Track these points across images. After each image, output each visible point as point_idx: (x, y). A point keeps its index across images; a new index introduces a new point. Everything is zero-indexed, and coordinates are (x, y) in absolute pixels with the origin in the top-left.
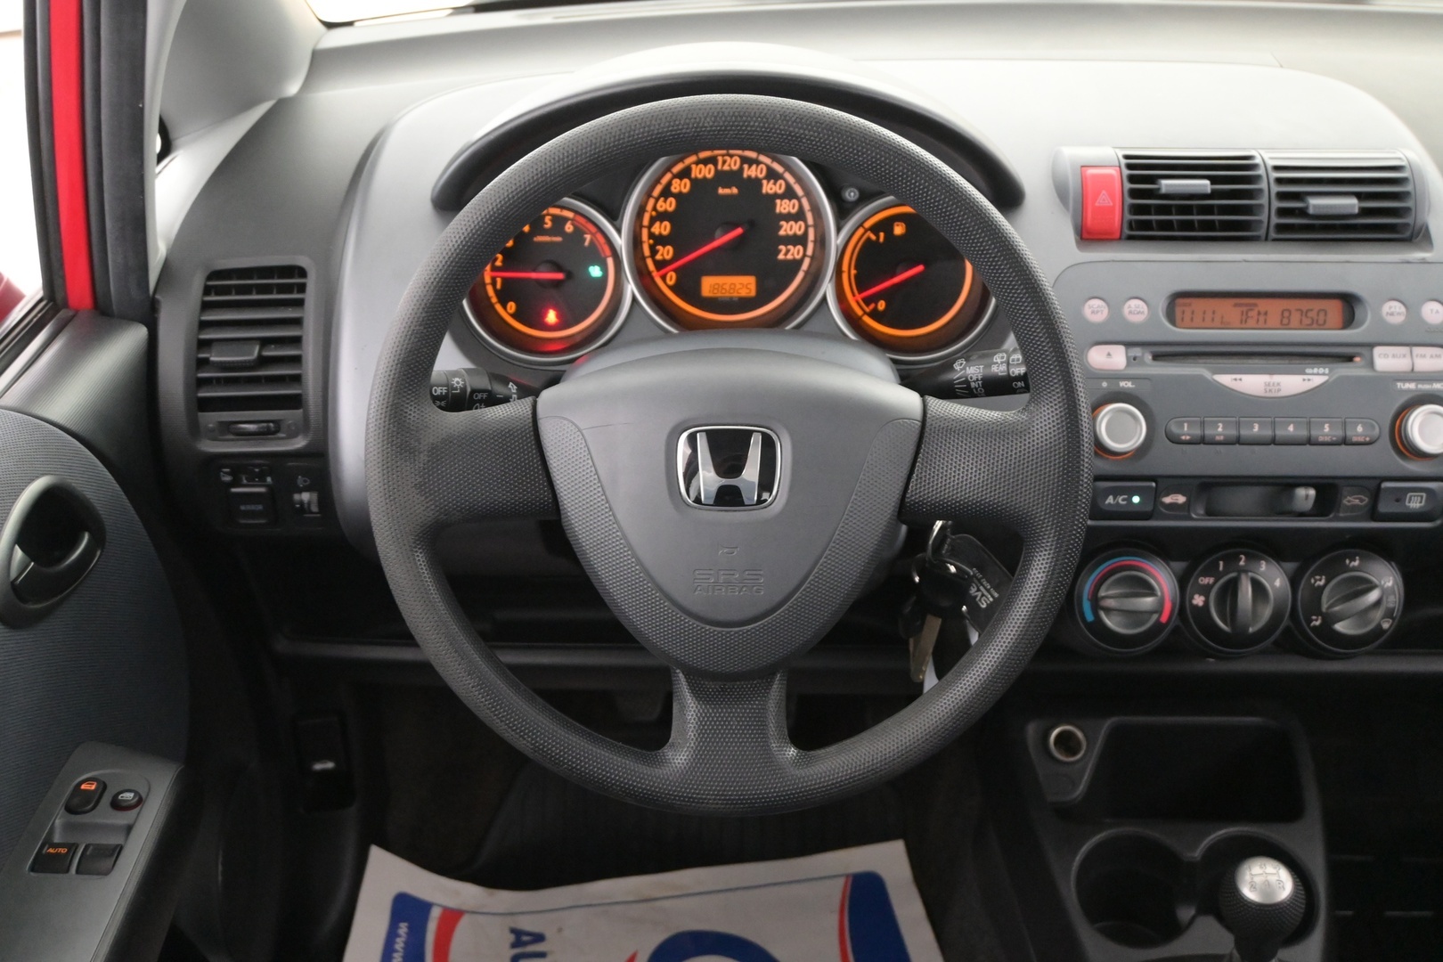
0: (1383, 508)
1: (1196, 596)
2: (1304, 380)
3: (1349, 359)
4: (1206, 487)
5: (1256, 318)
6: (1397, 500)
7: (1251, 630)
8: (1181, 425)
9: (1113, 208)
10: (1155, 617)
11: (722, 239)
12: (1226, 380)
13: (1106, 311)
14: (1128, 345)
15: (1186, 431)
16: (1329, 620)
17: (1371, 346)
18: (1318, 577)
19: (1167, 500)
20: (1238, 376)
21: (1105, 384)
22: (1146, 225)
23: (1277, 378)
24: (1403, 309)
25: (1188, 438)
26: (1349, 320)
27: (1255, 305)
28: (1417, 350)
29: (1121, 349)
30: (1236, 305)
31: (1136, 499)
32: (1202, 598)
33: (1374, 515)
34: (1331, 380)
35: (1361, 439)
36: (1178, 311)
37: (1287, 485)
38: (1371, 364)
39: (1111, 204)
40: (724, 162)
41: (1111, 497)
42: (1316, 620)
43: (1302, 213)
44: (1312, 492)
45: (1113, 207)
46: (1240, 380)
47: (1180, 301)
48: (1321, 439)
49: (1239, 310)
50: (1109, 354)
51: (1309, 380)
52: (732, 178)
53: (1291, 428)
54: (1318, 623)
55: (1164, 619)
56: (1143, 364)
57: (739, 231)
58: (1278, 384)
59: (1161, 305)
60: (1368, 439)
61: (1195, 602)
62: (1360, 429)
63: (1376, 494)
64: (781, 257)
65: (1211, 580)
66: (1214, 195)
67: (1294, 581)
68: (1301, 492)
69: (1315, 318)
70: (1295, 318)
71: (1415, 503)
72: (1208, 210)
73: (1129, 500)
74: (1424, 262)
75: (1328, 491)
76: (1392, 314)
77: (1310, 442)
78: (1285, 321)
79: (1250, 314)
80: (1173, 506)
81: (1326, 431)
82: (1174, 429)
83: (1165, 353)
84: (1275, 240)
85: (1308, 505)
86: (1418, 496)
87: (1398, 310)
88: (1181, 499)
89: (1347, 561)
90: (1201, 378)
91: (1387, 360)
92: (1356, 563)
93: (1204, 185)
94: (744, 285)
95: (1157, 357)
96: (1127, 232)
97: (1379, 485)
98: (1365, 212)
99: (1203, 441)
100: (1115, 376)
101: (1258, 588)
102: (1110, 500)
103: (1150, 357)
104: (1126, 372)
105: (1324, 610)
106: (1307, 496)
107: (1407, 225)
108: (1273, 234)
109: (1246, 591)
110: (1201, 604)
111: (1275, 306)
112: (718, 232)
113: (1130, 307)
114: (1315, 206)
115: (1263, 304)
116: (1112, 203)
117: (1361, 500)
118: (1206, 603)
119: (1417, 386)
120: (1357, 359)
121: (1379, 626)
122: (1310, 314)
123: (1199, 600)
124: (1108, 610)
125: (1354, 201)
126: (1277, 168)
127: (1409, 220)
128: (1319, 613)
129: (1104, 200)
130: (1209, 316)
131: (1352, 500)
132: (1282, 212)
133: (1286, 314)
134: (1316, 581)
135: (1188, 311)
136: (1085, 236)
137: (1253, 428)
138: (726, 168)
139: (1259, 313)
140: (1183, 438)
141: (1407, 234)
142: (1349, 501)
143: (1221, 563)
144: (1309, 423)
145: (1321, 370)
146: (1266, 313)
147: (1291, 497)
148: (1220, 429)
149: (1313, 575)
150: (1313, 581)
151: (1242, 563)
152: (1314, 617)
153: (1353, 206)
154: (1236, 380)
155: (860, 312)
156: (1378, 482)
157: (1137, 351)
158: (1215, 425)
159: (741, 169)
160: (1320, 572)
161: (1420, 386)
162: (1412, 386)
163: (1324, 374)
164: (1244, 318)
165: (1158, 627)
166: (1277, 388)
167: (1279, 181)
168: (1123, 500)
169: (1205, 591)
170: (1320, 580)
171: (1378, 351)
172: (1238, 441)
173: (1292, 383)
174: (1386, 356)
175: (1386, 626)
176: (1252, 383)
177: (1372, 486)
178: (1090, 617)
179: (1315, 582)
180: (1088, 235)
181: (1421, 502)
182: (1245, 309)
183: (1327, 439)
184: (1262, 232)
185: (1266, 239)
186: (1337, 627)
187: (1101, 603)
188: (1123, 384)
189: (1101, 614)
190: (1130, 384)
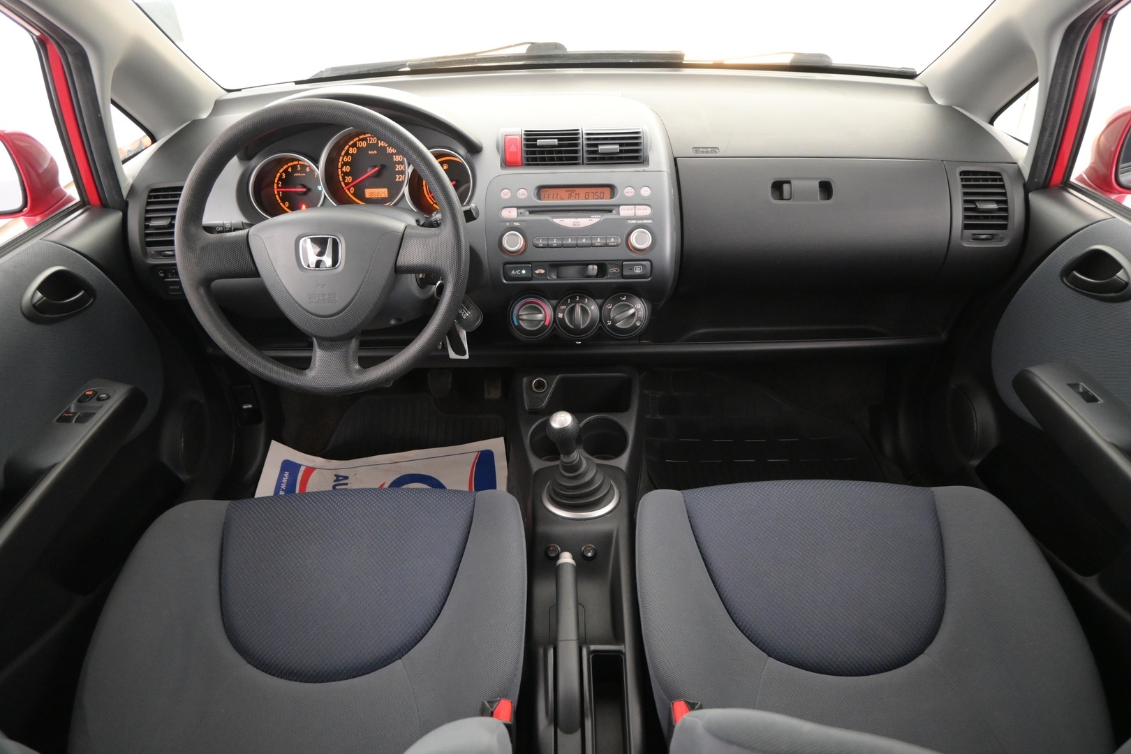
0: (626, 273)
2: (591, 220)
3: (611, 211)
4: (556, 266)
6: (631, 270)
7: (582, 327)
8: (539, 240)
9: (517, 152)
10: (542, 323)
11: (371, 172)
12: (557, 221)
13: (510, 194)
14: (518, 208)
15: (541, 242)
16: (614, 322)
17: (618, 206)
18: (609, 305)
19: (537, 272)
20: (562, 219)
21: (508, 224)
22: (535, 159)
23: (579, 220)
24: (633, 190)
25: (542, 245)
26: (613, 195)
27: (575, 190)
28: (637, 207)
29: (515, 209)
30: (566, 191)
31: (524, 272)
32: (562, 314)
33: (623, 277)
34: (602, 220)
35: (613, 244)
36: (542, 194)
37: (585, 264)
38: (619, 213)
40: (370, 140)
43: (597, 152)
44: (596, 267)
46: (563, 221)
47: (543, 190)
48: (596, 244)
49: (568, 193)
50: (510, 212)
51: (593, 220)
52: (374, 147)
53: (584, 240)
54: (610, 323)
55: (547, 324)
56: (525, 215)
57: (377, 169)
59: (533, 191)
60: (616, 244)
62: (612, 240)
63: (622, 267)
64: (397, 180)
65: (565, 307)
66: (560, 146)
67: (600, 308)
68: (591, 267)
69: (599, 195)
70: (591, 195)
71: (638, 271)
72: (560, 152)
73: (521, 272)
74: (644, 171)
75: (602, 267)
76: (628, 192)
77: (592, 246)
78: (587, 198)
79: (572, 195)
80: (540, 274)
81: (599, 241)
82: (537, 242)
83: (534, 210)
84: (585, 164)
85: (595, 272)
86: (638, 268)
87: (631, 191)
88: (543, 271)
89: (621, 298)
90: (548, 220)
91: (625, 211)
92: (625, 299)
93: (555, 142)
94: (383, 192)
95: (531, 212)
96: (524, 162)
98: (621, 151)
99: (548, 246)
100: (512, 221)
101: (584, 311)
102: (513, 272)
103: (527, 213)
104: (517, 219)
105: (612, 318)
106: (594, 269)
107: (639, 156)
108: (585, 162)
109: (578, 310)
110: (561, 317)
111: (582, 191)
112: (369, 169)
113: (520, 192)
114: (601, 149)
115: (578, 190)
116: (518, 150)
117: (616, 270)
118: (563, 316)
120: (613, 211)
121: (635, 324)
122: (597, 194)
123: (560, 315)
124: (522, 320)
125: (617, 147)
126: (588, 134)
127: (640, 154)
128: (610, 319)
129: (513, 149)
130: (555, 196)
131: (612, 270)
132: (588, 152)
133: (587, 194)
135: (547, 194)
137: (569, 240)
138: (371, 142)
139: (576, 195)
140: (540, 245)
141: (641, 161)
143: (569, 300)
144: (592, 238)
145: (598, 216)
146: (579, 195)
147: (587, 269)
148: (555, 241)
149: (607, 305)
151: (577, 300)
152: (608, 321)
153: (617, 149)
154: (561, 221)
155: (432, 203)
156: (621, 262)
157: (522, 210)
158: (553, 239)
159: (377, 143)
160: (610, 303)
161: (637, 222)
162: (634, 222)
163: (599, 218)
164: (570, 196)
165: (544, 327)
166: (578, 224)
167: (589, 139)
168: (519, 272)
169: (563, 311)
171: (621, 207)
172: (562, 246)
173: (585, 222)
174: (624, 209)
175: (638, 324)
176: (568, 222)
177: (620, 263)
178: (516, 324)
179: (607, 308)
180: (507, 163)
181: (640, 270)
182: (570, 193)
183: (599, 244)
184: (581, 161)
185: (582, 164)
186: (618, 325)
187: (520, 317)
188: (515, 224)
189: (521, 322)
190: (518, 224)
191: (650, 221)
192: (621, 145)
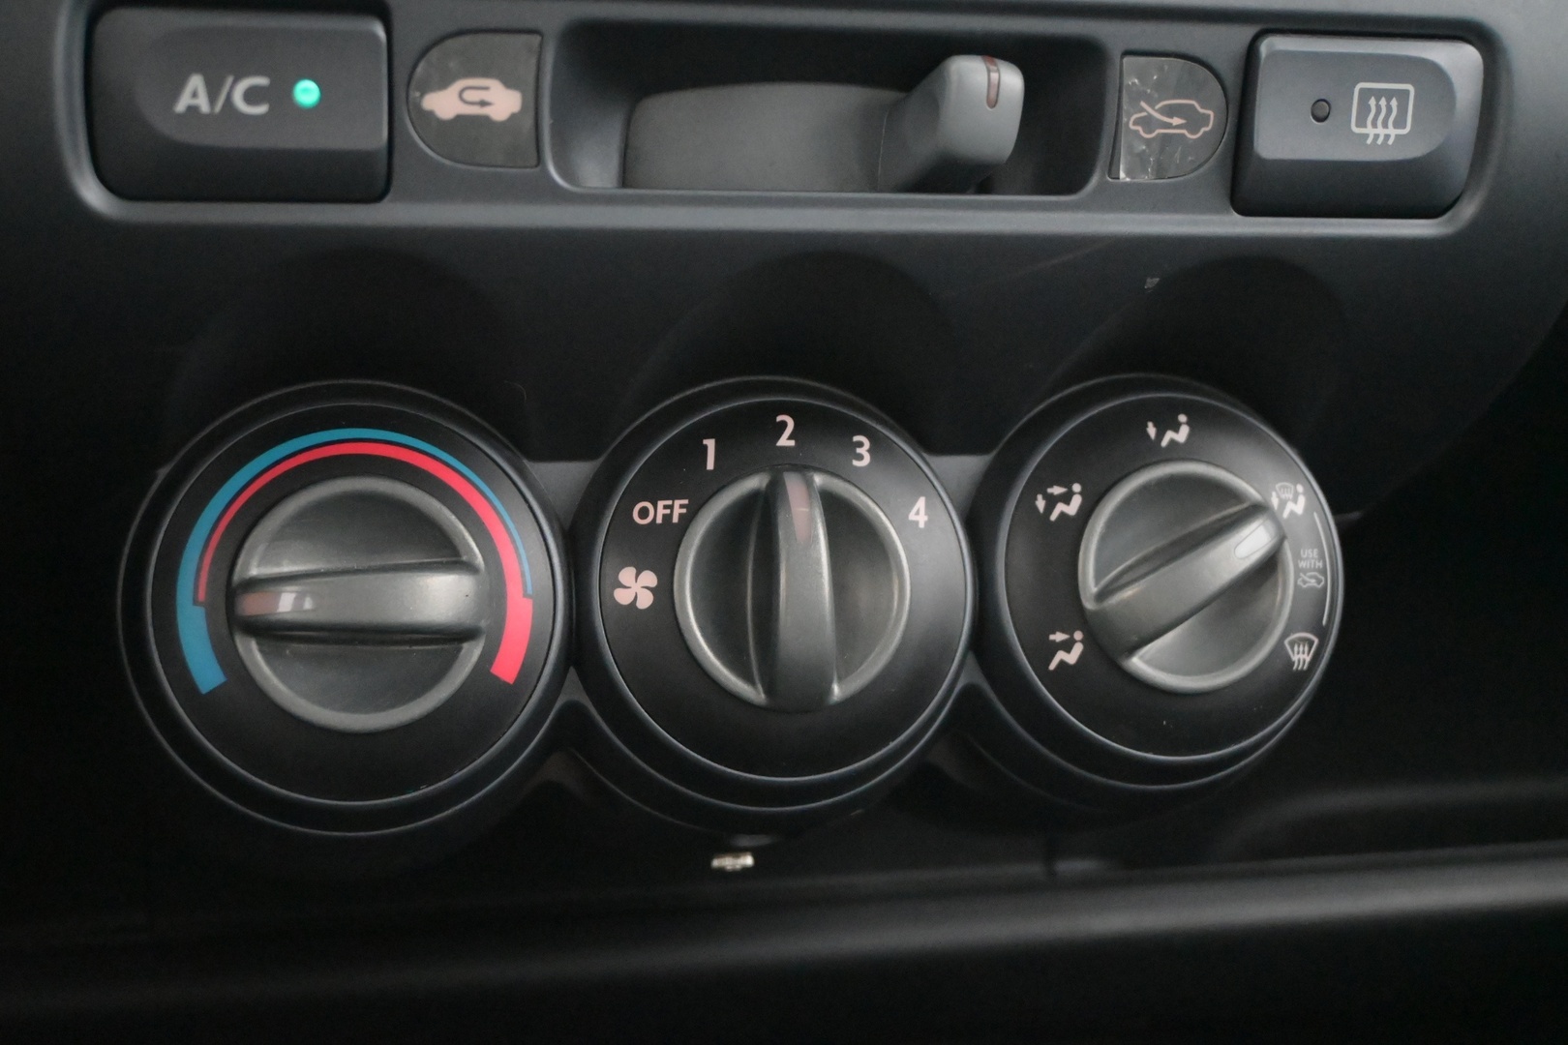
0: (1273, 152)
1: (627, 575)
6: (1320, 113)
7: (837, 691)
10: (475, 652)
16: (1110, 640)
18: (1057, 490)
19: (444, 103)
32: (650, 578)
33: (1239, 182)
41: (196, 82)
42: (1067, 646)
44: (1011, 80)
54: (1072, 657)
55: (507, 667)
61: (623, 597)
65: (679, 508)
67: (978, 523)
68: (972, 72)
71: (1381, 125)
73: (279, 95)
80: (472, 128)
86: (1389, 94)
88: (502, 102)
89: (1152, 430)
92: (1182, 435)
97: (1251, 54)
101: (852, 531)
102: (194, 94)
105: (1089, 605)
106: (994, 88)
110: (645, 601)
117: (1194, 121)
118: (665, 592)
121: (1279, 650)
123: (635, 588)
124: (274, 634)
128: (1076, 616)
131: (1156, 116)
134: (1052, 501)
142: (1147, 123)
143: (710, 444)
149: (1038, 485)
150: (1041, 504)
151: (784, 441)
152: (1059, 637)
156: (1247, 33)
160: (1060, 470)
165: (482, 704)
168: (251, 96)
169: (658, 549)
170: (1066, 499)
175: (1301, 657)
177: (1227, 57)
178: (207, 673)
179: (1050, 507)
181: (1399, 122)
186: (1139, 663)
187: (252, 606)
189: (252, 652)
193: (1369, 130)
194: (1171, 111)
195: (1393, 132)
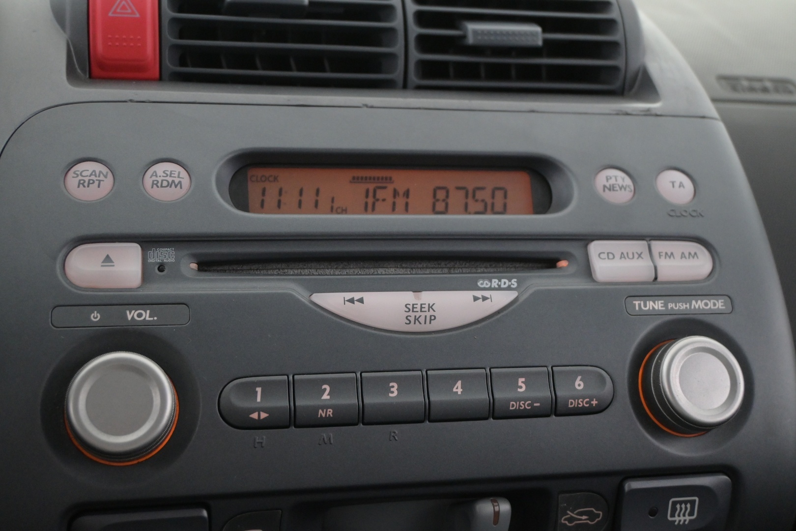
2: (476, 299)
3: (549, 263)
5: (390, 200)
6: (653, 513)
8: (249, 390)
9: (141, 23)
13: (109, 183)
14: (147, 242)
15: (260, 402)
17: (586, 239)
20: (357, 295)
21: (95, 316)
23: (428, 297)
24: (628, 181)
25: (264, 415)
26: (544, 199)
27: (389, 180)
28: (659, 246)
29: (134, 251)
30: (355, 180)
34: (522, 299)
35: (583, 403)
36: (254, 190)
37: (459, 496)
38: (587, 271)
39: (138, 15)
43: (456, 45)
44: (505, 507)
45: (142, 21)
46: (361, 301)
47: (255, 167)
48: (513, 406)
49: (362, 188)
50: (108, 259)
51: (484, 299)
53: (458, 388)
56: (178, 276)
58: (430, 307)
59: (217, 172)
60: (594, 402)
62: (579, 384)
68: (485, 508)
69: (489, 201)
70: (456, 198)
74: (648, 113)
75: (533, 503)
76: (612, 188)
77: (494, 412)
78: (440, 206)
79: (380, 194)
81: (522, 391)
82: (239, 402)
83: (224, 256)
84: (419, 88)
86: (686, 502)
87: (620, 182)
90: (289, 300)
91: (613, 263)
95: (206, 265)
96: (170, 66)
97: (621, 487)
98: (554, 47)
99: (295, 420)
100: (117, 301)
103: (194, 266)
104: (141, 293)
106: (497, 514)
107: (615, 69)
108: (413, 78)
113: (155, 174)
114: (475, 32)
115: (401, 179)
116: (140, 13)
119: (666, 305)
120: (563, 264)
122: (480, 195)
125: (538, 29)
127: (619, 62)
130: (309, 198)
132: (424, 43)
133: (441, 195)
135: (272, 190)
136: (96, 71)
137: (388, 390)
139: (395, 193)
140: (255, 416)
142: (571, 520)
144: (490, 378)
145: (505, 283)
146: (407, 194)
147: (469, 519)
148: (326, 396)
153: (533, 34)
154: (352, 301)
157: (166, 255)
158: (316, 388)
161: (670, 306)
162: (658, 305)
163: (509, 288)
164: (370, 200)
166: (428, 314)
171: (595, 248)
172: (364, 417)
173: (456, 305)
174: (610, 256)
177: (609, 490)
180: (99, 71)
181: (691, 514)
182: (371, 187)
183: (524, 405)
184: (397, 75)
185: (405, 86)
188: (132, 315)
190: (146, 315)
191: (719, 304)
192: (546, 24)
193: (677, 518)
194: (581, 514)
195: (688, 518)
